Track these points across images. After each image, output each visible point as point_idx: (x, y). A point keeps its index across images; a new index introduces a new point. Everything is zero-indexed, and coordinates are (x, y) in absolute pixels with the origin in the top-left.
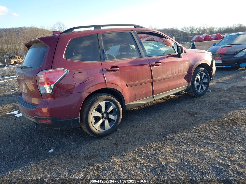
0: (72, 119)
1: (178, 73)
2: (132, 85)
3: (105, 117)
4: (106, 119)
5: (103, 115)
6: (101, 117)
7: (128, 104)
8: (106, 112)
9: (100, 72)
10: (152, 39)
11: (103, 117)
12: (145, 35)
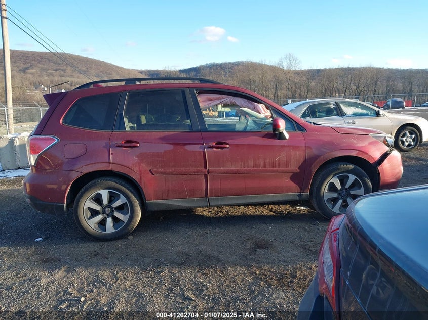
0: (55, 204)
1: (273, 167)
2: (161, 173)
3: (107, 213)
4: (108, 216)
5: (104, 208)
6: (101, 212)
7: (153, 201)
8: (109, 206)
9: (104, 147)
10: (231, 102)
11: (104, 212)
12: (218, 96)
